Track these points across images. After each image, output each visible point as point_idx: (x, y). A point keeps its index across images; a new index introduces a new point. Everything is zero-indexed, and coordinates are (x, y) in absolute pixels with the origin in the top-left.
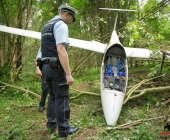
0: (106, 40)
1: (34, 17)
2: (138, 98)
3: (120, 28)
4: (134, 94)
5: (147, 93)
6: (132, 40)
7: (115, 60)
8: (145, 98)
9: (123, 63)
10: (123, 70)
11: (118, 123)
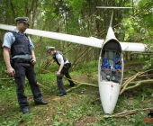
0: (103, 36)
1: (39, 18)
2: (134, 89)
3: (116, 25)
4: (129, 85)
5: (142, 85)
6: (127, 36)
7: (111, 54)
8: (140, 89)
9: (119, 57)
10: (119, 63)
11: (115, 111)
